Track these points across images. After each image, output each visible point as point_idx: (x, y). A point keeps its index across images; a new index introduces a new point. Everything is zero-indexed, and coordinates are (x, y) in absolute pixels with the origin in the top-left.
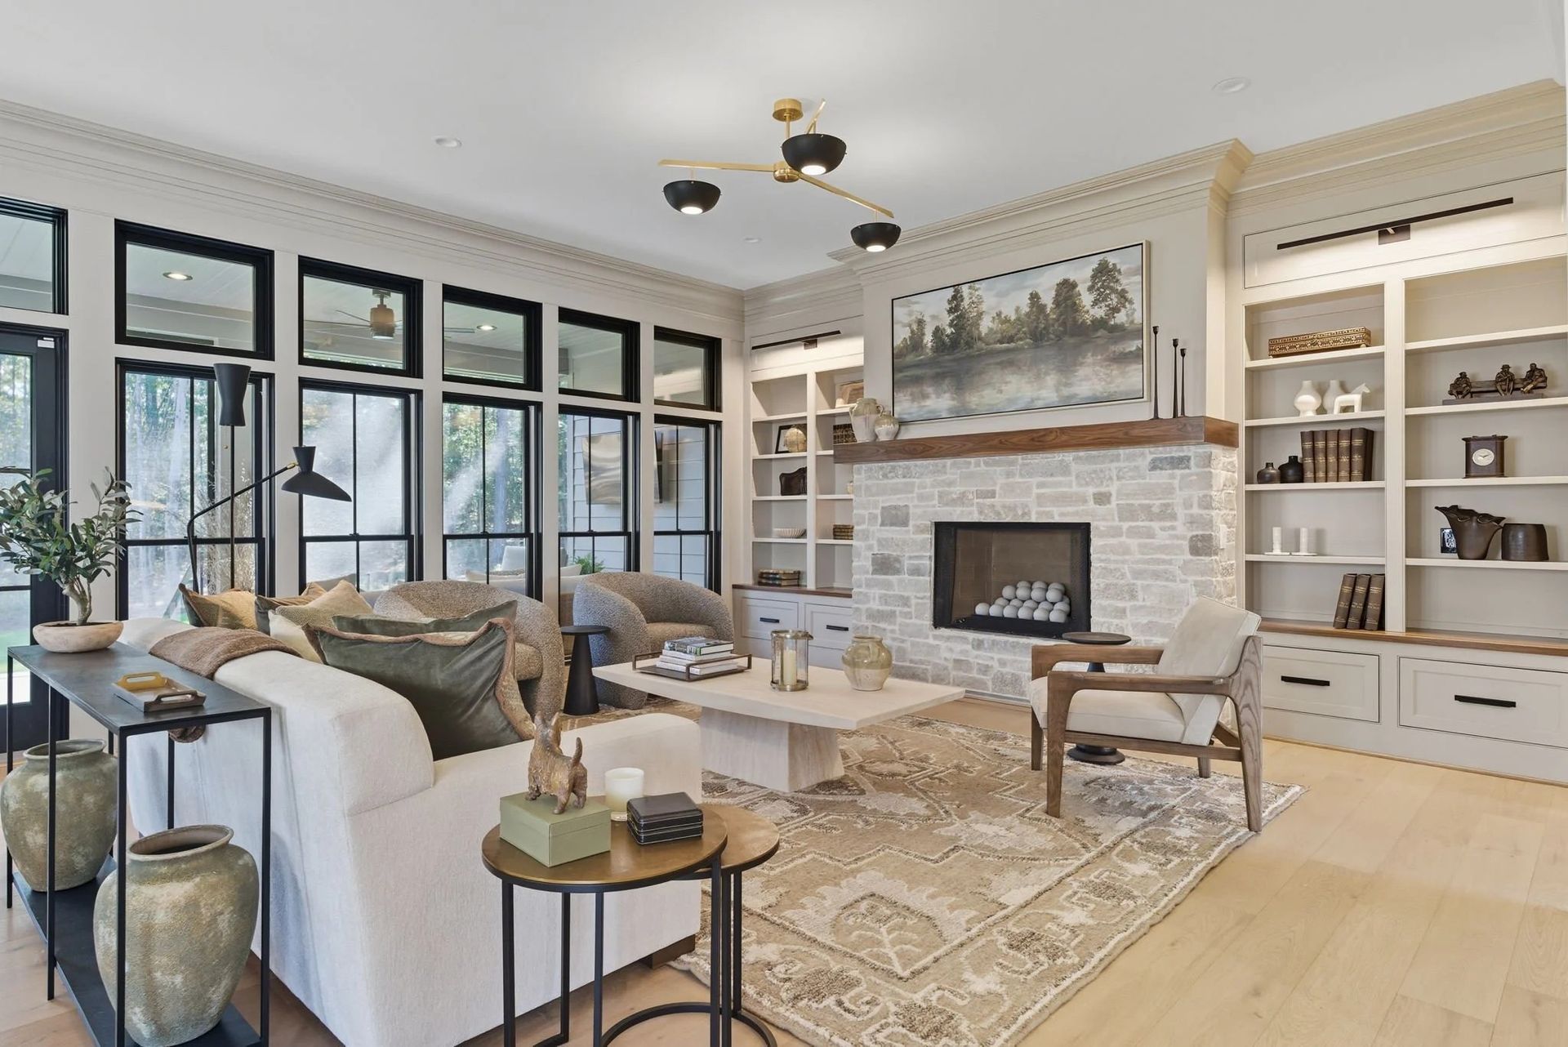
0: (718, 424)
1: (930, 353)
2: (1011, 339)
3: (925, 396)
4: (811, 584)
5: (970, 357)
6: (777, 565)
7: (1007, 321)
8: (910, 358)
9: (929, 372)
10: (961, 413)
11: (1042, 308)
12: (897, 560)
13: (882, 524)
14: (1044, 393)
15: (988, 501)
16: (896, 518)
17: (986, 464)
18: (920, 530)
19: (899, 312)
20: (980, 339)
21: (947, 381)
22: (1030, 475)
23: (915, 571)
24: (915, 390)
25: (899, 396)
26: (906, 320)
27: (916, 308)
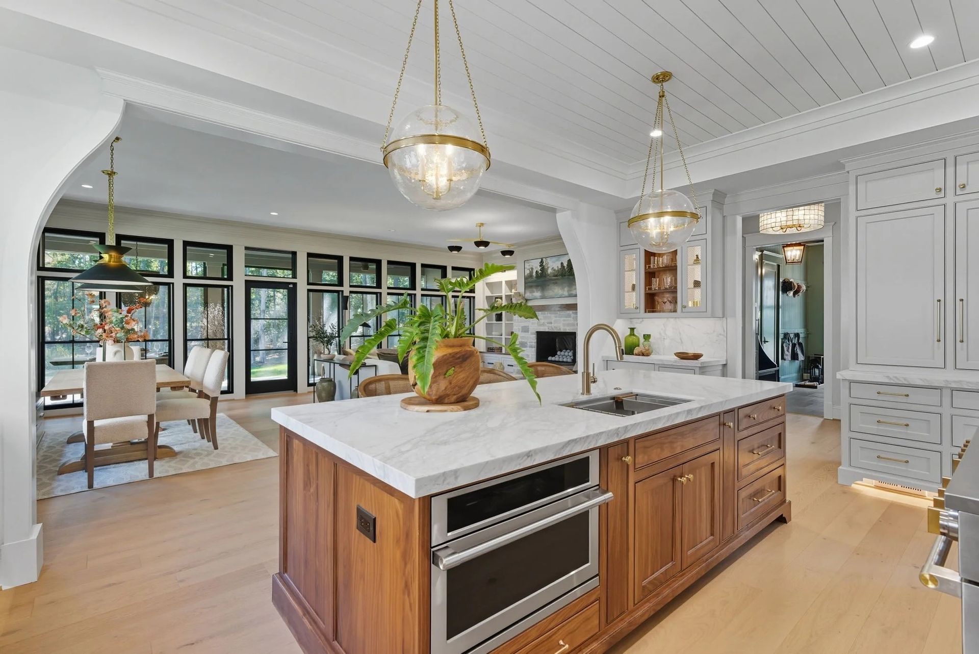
0: (474, 297)
1: (535, 279)
2: (556, 276)
3: (534, 292)
4: (504, 351)
5: (546, 281)
6: (494, 345)
7: (555, 270)
8: (530, 280)
9: (535, 284)
10: (543, 297)
11: (564, 267)
12: (526, 343)
13: (522, 332)
14: (565, 293)
15: (550, 325)
16: (525, 330)
17: (550, 314)
18: (532, 334)
19: (527, 266)
20: (549, 275)
21: (539, 287)
22: (561, 317)
23: (531, 347)
24: (531, 290)
25: (526, 291)
26: (528, 267)
27: (530, 264)
